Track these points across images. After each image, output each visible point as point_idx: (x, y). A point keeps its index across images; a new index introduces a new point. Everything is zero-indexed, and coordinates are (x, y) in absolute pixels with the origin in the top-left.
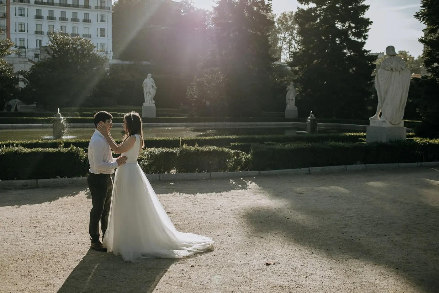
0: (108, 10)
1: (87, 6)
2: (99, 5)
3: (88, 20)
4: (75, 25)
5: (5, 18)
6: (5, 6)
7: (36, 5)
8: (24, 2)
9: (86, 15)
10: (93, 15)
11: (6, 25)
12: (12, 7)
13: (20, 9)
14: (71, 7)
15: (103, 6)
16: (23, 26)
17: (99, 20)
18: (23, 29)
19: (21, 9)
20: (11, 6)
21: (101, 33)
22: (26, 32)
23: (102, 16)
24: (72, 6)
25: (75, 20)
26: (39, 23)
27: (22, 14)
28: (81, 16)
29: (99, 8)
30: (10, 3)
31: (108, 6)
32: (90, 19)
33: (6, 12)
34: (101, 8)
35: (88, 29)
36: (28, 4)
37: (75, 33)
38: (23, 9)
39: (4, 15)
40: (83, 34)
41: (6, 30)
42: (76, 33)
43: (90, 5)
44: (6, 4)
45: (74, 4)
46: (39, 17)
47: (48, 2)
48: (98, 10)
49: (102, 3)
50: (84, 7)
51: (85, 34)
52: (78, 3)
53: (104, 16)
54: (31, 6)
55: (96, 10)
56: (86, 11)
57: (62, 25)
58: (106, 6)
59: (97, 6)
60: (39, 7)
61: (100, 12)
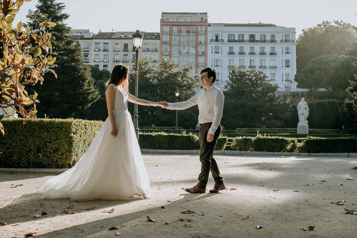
0: (293, 43)
1: (273, 41)
2: (284, 39)
3: (274, 53)
4: (262, 58)
5: (203, 56)
6: (204, 46)
7: (229, 43)
8: (219, 42)
9: (273, 48)
10: (279, 48)
11: (204, 62)
12: (209, 47)
13: (215, 47)
14: (258, 42)
15: (288, 39)
16: (218, 62)
17: (284, 53)
18: (218, 64)
19: (217, 48)
20: (208, 45)
21: (286, 64)
22: (220, 66)
23: (287, 49)
24: (260, 41)
25: (263, 54)
26: (231, 58)
27: (218, 51)
28: (268, 50)
29: (284, 41)
30: (208, 43)
31: (292, 39)
32: (276, 52)
33: (204, 51)
34: (286, 41)
35: (274, 61)
36: (222, 42)
37: (262, 65)
38: (218, 47)
39: (203, 53)
40: (270, 65)
41: (204, 66)
42: (264, 65)
43: (275, 39)
44: (205, 44)
45: (261, 39)
46: (231, 53)
47: (239, 40)
48: (282, 43)
49: (287, 37)
50: (270, 42)
51: (272, 65)
52: (266, 39)
53: (289, 49)
54: (224, 44)
55: (281, 43)
56: (273, 45)
57: (251, 59)
58: (291, 39)
59: (283, 40)
60: (232, 44)
61: (285, 45)
